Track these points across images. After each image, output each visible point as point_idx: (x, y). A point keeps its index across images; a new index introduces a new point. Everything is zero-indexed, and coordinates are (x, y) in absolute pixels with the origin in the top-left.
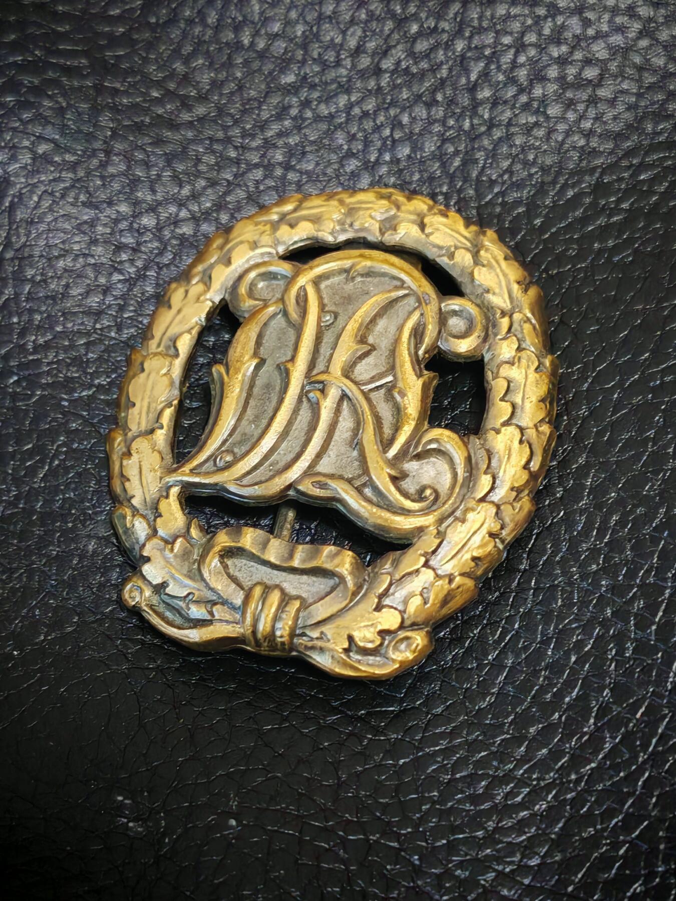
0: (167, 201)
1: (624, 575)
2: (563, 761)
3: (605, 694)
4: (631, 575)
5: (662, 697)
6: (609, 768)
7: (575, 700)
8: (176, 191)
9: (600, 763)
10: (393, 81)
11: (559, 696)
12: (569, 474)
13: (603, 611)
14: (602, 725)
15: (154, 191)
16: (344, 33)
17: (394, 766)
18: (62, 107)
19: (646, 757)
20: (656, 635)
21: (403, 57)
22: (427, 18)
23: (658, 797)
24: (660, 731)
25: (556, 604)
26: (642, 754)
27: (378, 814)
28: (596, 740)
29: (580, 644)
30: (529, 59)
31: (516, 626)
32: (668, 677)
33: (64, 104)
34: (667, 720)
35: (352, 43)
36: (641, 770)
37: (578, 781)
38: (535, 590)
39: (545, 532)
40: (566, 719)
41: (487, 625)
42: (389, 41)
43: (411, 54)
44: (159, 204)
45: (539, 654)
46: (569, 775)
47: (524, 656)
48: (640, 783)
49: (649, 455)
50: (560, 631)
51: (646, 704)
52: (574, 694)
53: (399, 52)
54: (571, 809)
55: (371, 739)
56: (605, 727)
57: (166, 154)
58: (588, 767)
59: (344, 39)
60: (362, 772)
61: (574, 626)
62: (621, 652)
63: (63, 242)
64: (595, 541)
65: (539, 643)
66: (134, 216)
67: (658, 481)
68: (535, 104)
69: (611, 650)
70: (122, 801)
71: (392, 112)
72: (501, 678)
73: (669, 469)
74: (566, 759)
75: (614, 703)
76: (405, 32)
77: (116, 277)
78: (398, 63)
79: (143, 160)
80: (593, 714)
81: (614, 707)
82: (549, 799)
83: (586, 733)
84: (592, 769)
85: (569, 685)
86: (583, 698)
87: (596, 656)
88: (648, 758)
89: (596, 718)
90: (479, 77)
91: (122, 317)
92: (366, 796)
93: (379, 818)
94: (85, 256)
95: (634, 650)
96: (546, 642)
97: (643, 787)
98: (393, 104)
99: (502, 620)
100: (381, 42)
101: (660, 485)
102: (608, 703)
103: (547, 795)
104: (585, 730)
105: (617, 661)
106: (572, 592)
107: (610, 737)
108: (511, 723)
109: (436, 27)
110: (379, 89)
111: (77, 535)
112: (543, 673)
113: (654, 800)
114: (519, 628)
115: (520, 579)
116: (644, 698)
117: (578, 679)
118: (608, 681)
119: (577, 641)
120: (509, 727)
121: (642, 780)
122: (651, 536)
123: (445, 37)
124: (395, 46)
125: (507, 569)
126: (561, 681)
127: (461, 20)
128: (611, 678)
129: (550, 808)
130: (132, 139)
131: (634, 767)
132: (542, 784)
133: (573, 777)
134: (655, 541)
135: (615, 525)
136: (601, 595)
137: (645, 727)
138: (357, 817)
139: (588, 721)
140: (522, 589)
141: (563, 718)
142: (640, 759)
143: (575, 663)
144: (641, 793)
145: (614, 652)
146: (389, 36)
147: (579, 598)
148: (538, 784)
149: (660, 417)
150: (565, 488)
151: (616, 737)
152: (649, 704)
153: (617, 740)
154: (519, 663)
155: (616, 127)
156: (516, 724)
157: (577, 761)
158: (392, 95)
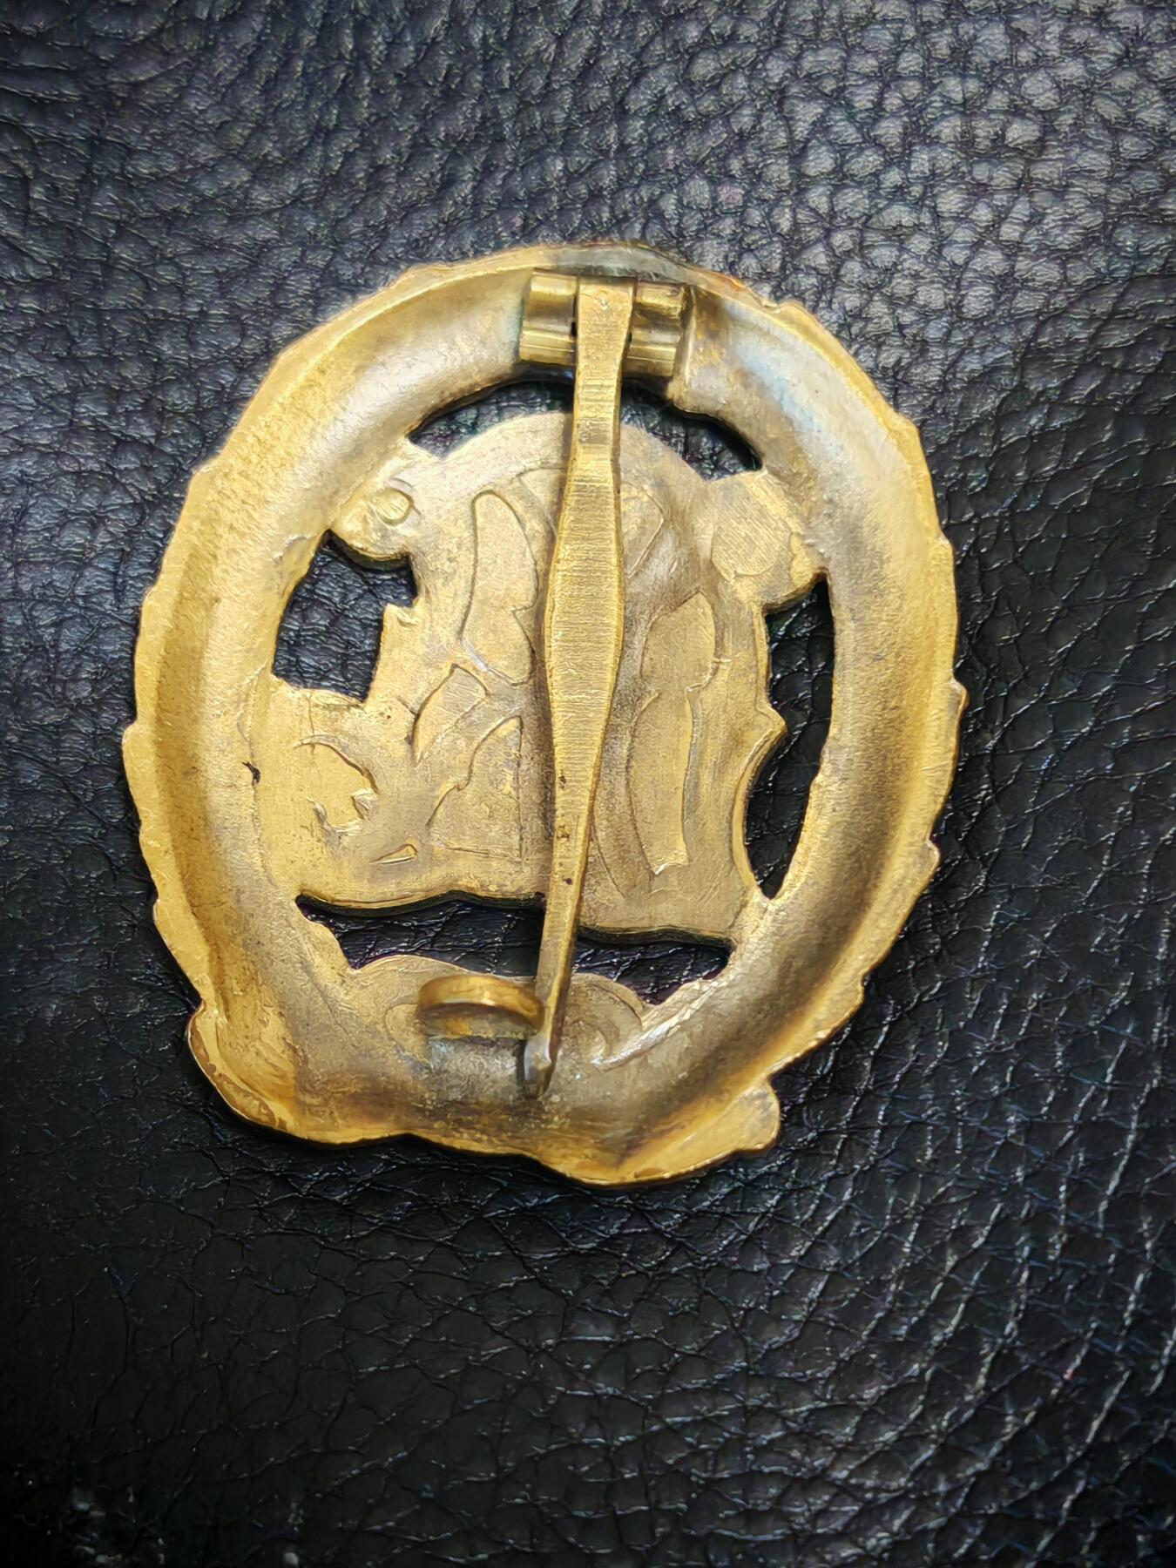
0: (215, 363)
1: (1051, 1105)
2: (924, 1456)
3: (1008, 1330)
4: (1064, 1103)
5: (1113, 1340)
6: (1011, 1473)
7: (950, 1341)
8: (234, 344)
9: (993, 1462)
10: (650, 135)
11: (920, 1332)
12: (952, 912)
13: (1009, 1171)
14: (1000, 1390)
15: (193, 345)
16: (560, 40)
17: (606, 1447)
18: (25, 177)
19: (1079, 1454)
20: (1106, 1221)
21: (669, 89)
22: (718, 17)
23: (1100, 1531)
24: (1107, 1405)
25: (922, 1157)
26: (1071, 1449)
27: (572, 1540)
28: (986, 1419)
29: (963, 1234)
30: (907, 104)
31: (847, 1196)
32: (1126, 1303)
33: (29, 173)
34: (1121, 1384)
35: (575, 61)
36: (1068, 1479)
37: (950, 1495)
38: (884, 1129)
39: (907, 1022)
40: (934, 1377)
41: (792, 1191)
42: (645, 58)
43: (685, 82)
44: (204, 366)
45: (887, 1248)
46: (934, 1483)
47: (858, 1254)
48: (1067, 1505)
49: (1102, 880)
50: (928, 1208)
51: (1083, 1352)
52: (950, 1329)
53: (661, 79)
54: (936, 1548)
55: (563, 1394)
56: (1006, 1395)
57: (217, 274)
58: (970, 1471)
59: (560, 53)
60: (543, 1457)
61: (953, 1200)
62: (1039, 1252)
63: (18, 430)
64: (998, 1039)
65: (888, 1229)
66: (153, 388)
67: (1117, 927)
68: (916, 190)
69: (1022, 1246)
70: (87, 1513)
71: (644, 193)
72: (814, 1293)
73: (1139, 906)
74: (930, 1453)
75: (1023, 1349)
76: (676, 42)
77: (116, 498)
78: (660, 99)
79: (172, 284)
80: (984, 1370)
81: (1024, 1357)
82: (895, 1528)
83: (969, 1404)
84: (978, 1474)
85: (940, 1309)
86: (966, 1338)
87: (993, 1258)
88: (1084, 1456)
89: (988, 1376)
90: (812, 133)
91: (125, 575)
92: (549, 1504)
93: (573, 1547)
94: (59, 455)
95: (1064, 1248)
96: (900, 1228)
97: (1073, 1510)
98: (648, 176)
99: (819, 1184)
100: (628, 58)
101: (1122, 936)
102: (1012, 1349)
103: (892, 1519)
104: (969, 1398)
105: (1032, 1269)
106: (952, 1136)
107: (1015, 1415)
108: (828, 1380)
109: (734, 33)
110: (623, 148)
111: (25, 989)
112: (893, 1287)
113: (1092, 1536)
114: (853, 1199)
115: (856, 1108)
116: (1079, 1340)
117: (959, 1301)
118: (1013, 1307)
119: (960, 1228)
120: (825, 1386)
121: (1071, 1497)
122: (1102, 1032)
123: (751, 53)
124: (655, 68)
125: (833, 1090)
126: (926, 1303)
127: (781, 25)
128: (1020, 1303)
129: (896, 1545)
130: (154, 243)
131: (1056, 1474)
132: (883, 1497)
133: (942, 1487)
134: (1110, 1040)
135: (1036, 1009)
136: (1006, 1143)
137: (1079, 1397)
138: (532, 1546)
139: (973, 1381)
140: (859, 1128)
141: (928, 1374)
142: (1069, 1458)
143: (953, 1270)
144: (1068, 1522)
145: (1027, 1249)
146: (644, 48)
147: (965, 1146)
148: (875, 1499)
149: (1127, 809)
150: (943, 938)
151: (1025, 1415)
152: (1088, 1353)
153: (1027, 1421)
154: (848, 1268)
155: (1065, 240)
156: (840, 1382)
157: (949, 1456)
158: (646, 162)
